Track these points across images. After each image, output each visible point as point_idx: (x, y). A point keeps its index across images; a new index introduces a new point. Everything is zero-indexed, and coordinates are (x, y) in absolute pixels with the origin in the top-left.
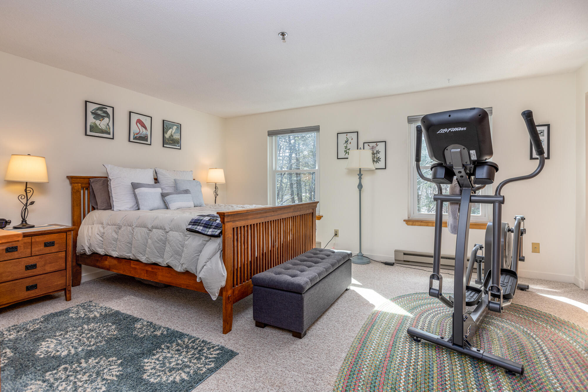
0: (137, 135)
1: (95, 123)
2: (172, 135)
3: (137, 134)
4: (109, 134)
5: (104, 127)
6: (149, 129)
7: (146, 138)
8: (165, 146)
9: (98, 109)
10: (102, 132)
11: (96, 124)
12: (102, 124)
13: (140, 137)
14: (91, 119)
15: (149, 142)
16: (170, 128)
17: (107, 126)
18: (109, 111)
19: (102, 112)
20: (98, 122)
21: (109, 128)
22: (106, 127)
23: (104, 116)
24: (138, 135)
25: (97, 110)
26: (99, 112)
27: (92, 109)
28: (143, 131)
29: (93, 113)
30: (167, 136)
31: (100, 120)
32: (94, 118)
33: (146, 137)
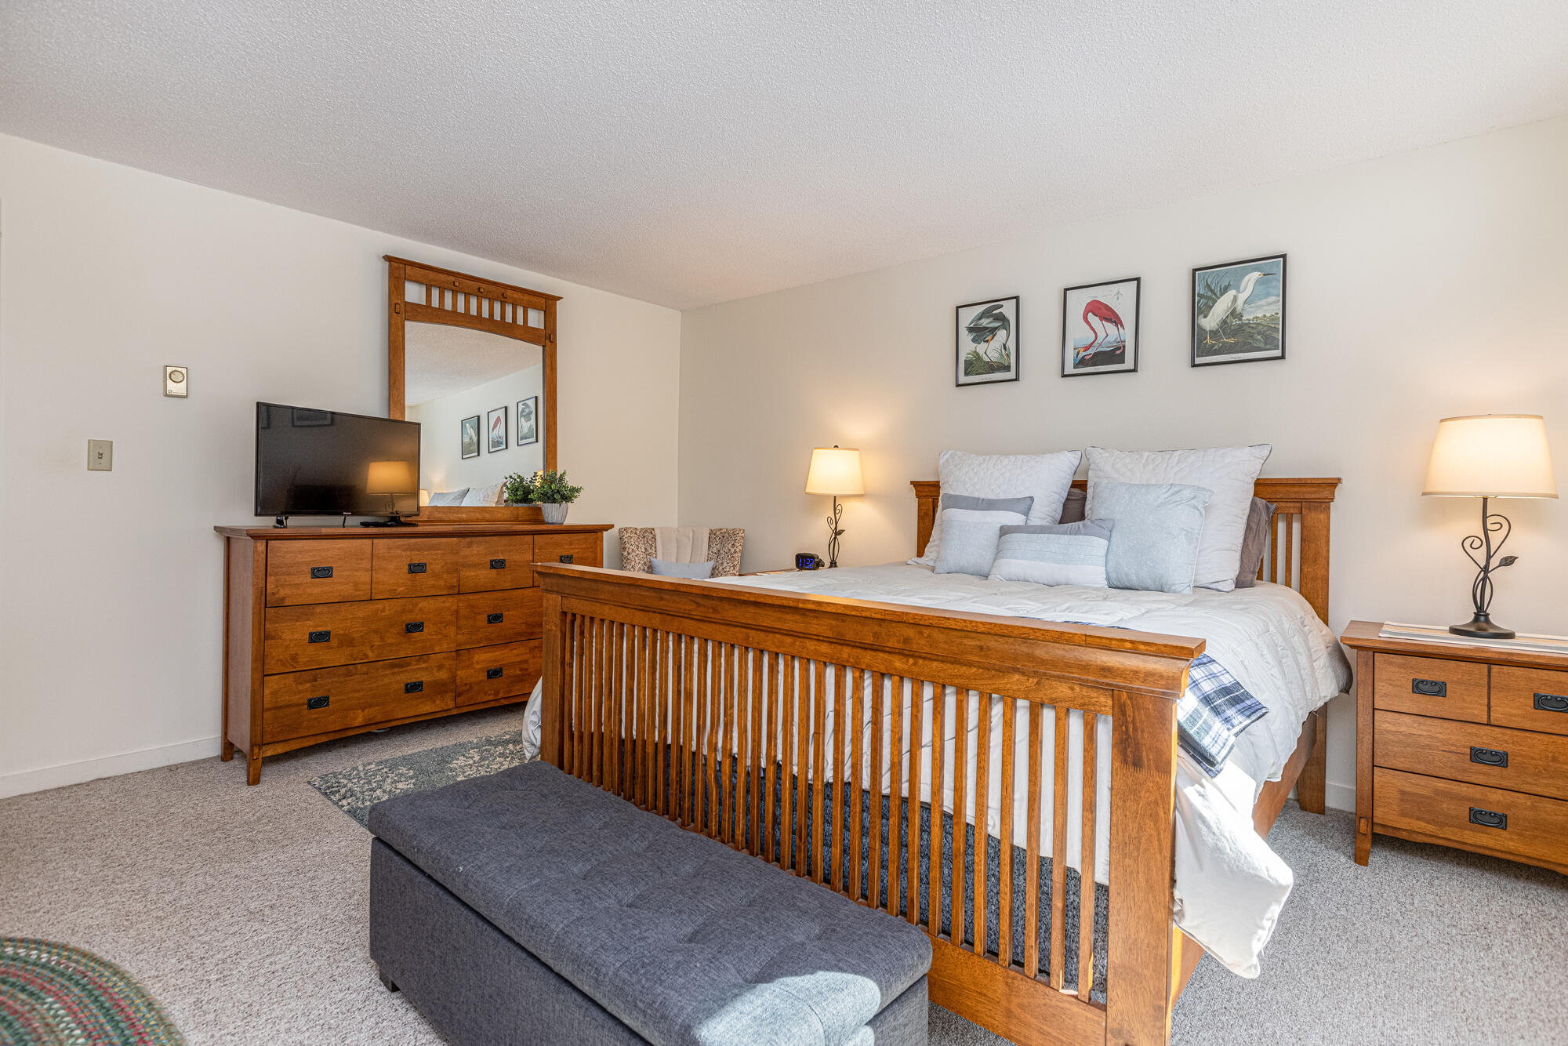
0: (1088, 352)
1: (975, 351)
2: (1234, 313)
3: (1087, 348)
4: (1007, 368)
5: (997, 355)
6: (1128, 319)
7: (1118, 352)
8: (1198, 361)
9: (982, 316)
10: (992, 368)
11: (978, 354)
12: (990, 350)
13: (1096, 354)
14: (968, 346)
15: (1129, 364)
16: (1226, 289)
17: (1003, 351)
18: (1008, 310)
19: (991, 319)
20: (981, 348)
21: (1008, 355)
22: (1001, 355)
23: (995, 329)
24: (1092, 351)
25: (980, 319)
26: (985, 322)
27: (969, 323)
28: (1108, 335)
29: (970, 330)
30: (1210, 322)
31: (987, 341)
32: (974, 340)
33: (1119, 348)
